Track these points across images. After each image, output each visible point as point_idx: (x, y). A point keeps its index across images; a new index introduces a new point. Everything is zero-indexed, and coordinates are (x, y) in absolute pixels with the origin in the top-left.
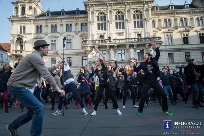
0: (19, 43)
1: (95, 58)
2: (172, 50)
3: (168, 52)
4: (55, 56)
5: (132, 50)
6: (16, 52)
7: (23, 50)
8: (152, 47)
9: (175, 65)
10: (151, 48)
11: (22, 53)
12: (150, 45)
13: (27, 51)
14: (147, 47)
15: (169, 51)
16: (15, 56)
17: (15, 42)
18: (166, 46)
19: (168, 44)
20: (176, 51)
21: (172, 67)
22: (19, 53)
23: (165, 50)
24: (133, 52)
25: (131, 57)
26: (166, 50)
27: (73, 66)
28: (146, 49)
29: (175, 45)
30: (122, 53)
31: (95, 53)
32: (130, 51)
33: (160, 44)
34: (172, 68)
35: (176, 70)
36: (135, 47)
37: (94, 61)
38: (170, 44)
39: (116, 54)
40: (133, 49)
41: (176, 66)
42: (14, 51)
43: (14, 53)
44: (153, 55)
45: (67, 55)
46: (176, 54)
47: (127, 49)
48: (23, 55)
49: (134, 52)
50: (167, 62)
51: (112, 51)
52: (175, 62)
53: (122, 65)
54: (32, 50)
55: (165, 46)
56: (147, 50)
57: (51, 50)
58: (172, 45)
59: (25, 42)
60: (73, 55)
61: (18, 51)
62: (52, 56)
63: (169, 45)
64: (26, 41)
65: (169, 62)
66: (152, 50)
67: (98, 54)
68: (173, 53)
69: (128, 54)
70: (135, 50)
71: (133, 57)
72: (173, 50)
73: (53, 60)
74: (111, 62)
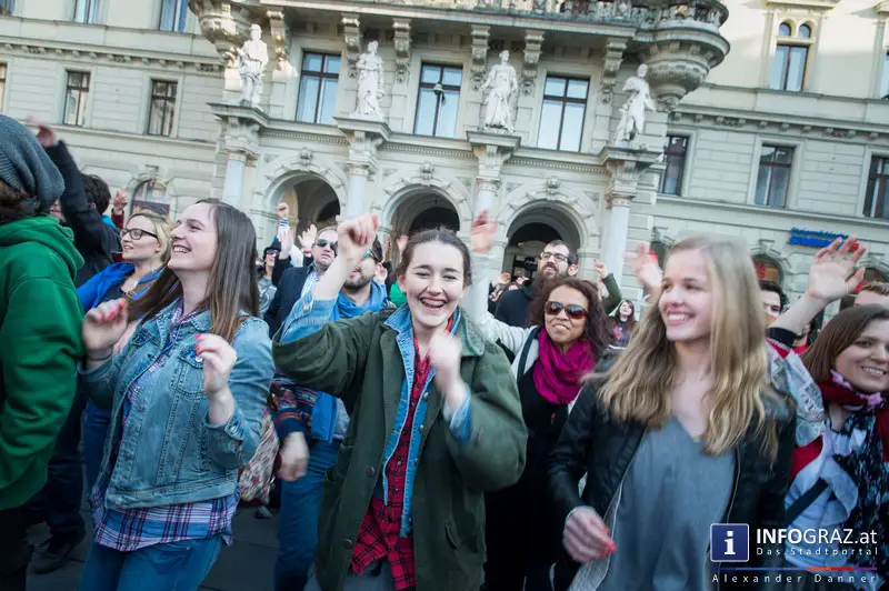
1: (260, 89)
2: (793, 126)
3: (761, 134)
4: (85, 59)
5: (504, 73)
8: (643, 69)
9: (789, 225)
10: (636, 75)
12: (634, 55)
14: (613, 63)
15: (774, 130)
18: (759, 95)
19: (777, 86)
20: (818, 135)
21: (766, 235)
23: (749, 121)
24: (507, 85)
25: (488, 120)
26: (756, 122)
27: (181, 135)
28: (607, 81)
29: (821, 97)
30: (438, 88)
31: (265, 59)
32: (492, 73)
33: (710, 55)
34: (761, 241)
35: (783, 256)
36: (532, 55)
37: (241, 107)
38: (793, 85)
39: (398, 88)
40: (510, 61)
41: (794, 231)
44: (640, 127)
45: (154, 66)
46: (811, 157)
47: (477, 62)
49: (512, 85)
50: (739, 198)
51: (372, 58)
52: (792, 205)
53: (427, 167)
55: (755, 91)
56: (608, 87)
57: (73, 23)
58: (803, 93)
60: (189, 70)
62: (68, 57)
63: (784, 91)
65: (751, 200)
66: (644, 87)
67: (290, 69)
68: (791, 149)
69: (477, 96)
70: (527, 73)
71: (496, 122)
72: (801, 127)
73: (78, 80)
74: (350, 133)
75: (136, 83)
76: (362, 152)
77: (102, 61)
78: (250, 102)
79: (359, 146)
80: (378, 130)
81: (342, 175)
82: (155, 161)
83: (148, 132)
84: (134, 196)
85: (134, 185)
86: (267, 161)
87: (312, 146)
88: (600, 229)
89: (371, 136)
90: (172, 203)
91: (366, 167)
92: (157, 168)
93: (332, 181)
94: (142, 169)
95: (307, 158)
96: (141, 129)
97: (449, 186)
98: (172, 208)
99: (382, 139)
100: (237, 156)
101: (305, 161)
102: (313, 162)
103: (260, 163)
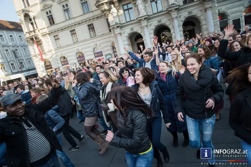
0: (28, 20)
1: (118, 19)
4: (73, 27)
6: (30, 34)
7: (36, 30)
11: (36, 34)
13: (41, 29)
16: (30, 39)
17: (24, 22)
22: (33, 34)
27: (98, 35)
30: (156, 1)
37: (116, 24)
42: (26, 33)
43: (28, 35)
45: (87, 22)
48: (38, 36)
53: (159, 20)
54: (46, 27)
57: (67, 20)
59: (33, 18)
60: (94, 20)
61: (31, 32)
62: (69, 28)
64: (34, 16)
71: (172, 3)
73: (73, 32)
74: (141, 20)
75: (85, 27)
76: (144, 23)
77: (76, 26)
78: (117, 22)
79: (144, 22)
80: (147, 17)
81: (141, 29)
82: (95, 43)
83: (91, 37)
84: (94, 52)
85: (93, 49)
86: (124, 33)
87: (132, 26)
88: (205, 18)
89: (145, 19)
90: (102, 50)
91: (146, 26)
92: (96, 44)
93: (139, 32)
94: (94, 46)
95: (132, 29)
96: (90, 37)
97: (166, 22)
98: (103, 51)
99: (148, 18)
100: (119, 35)
101: (132, 30)
102: (134, 29)
103: (123, 34)
